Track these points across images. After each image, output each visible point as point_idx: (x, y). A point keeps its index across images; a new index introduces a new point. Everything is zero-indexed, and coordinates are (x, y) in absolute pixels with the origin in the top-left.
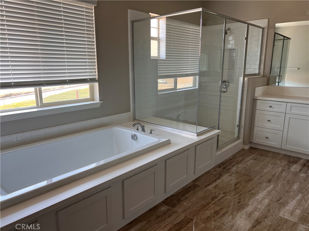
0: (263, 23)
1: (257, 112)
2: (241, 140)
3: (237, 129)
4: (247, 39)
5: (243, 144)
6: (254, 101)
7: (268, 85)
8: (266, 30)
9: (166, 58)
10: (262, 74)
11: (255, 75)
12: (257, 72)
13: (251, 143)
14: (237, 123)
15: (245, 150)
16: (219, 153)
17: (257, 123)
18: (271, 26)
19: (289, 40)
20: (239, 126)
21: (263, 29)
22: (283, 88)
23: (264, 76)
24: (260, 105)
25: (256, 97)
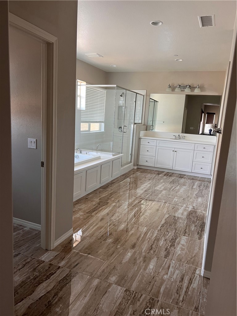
0: (143, 92)
1: (141, 146)
2: (132, 163)
3: (130, 156)
4: (136, 102)
5: (134, 166)
6: (140, 139)
7: (146, 130)
8: (145, 97)
9: (86, 109)
10: (143, 123)
11: (139, 124)
12: (140, 122)
13: (138, 165)
14: (130, 153)
15: (135, 169)
16: (122, 168)
17: (141, 153)
18: (148, 95)
19: (157, 102)
20: (131, 155)
21: (144, 96)
22: (155, 132)
23: (144, 125)
24: (142, 142)
25: (141, 137)
